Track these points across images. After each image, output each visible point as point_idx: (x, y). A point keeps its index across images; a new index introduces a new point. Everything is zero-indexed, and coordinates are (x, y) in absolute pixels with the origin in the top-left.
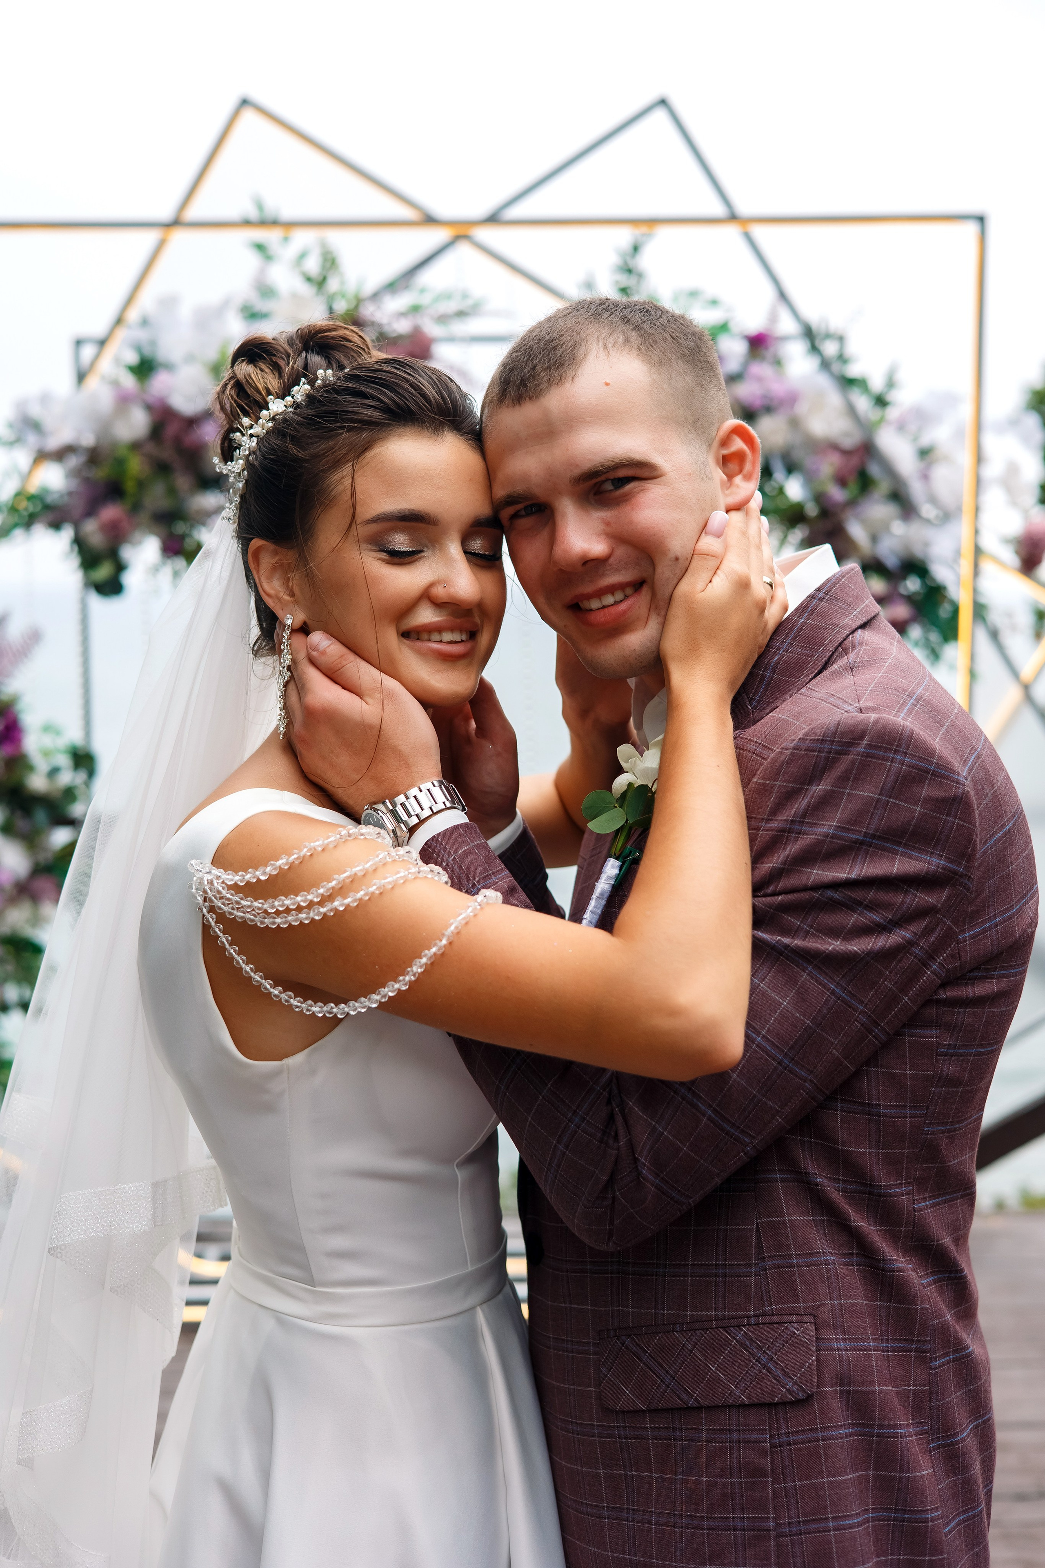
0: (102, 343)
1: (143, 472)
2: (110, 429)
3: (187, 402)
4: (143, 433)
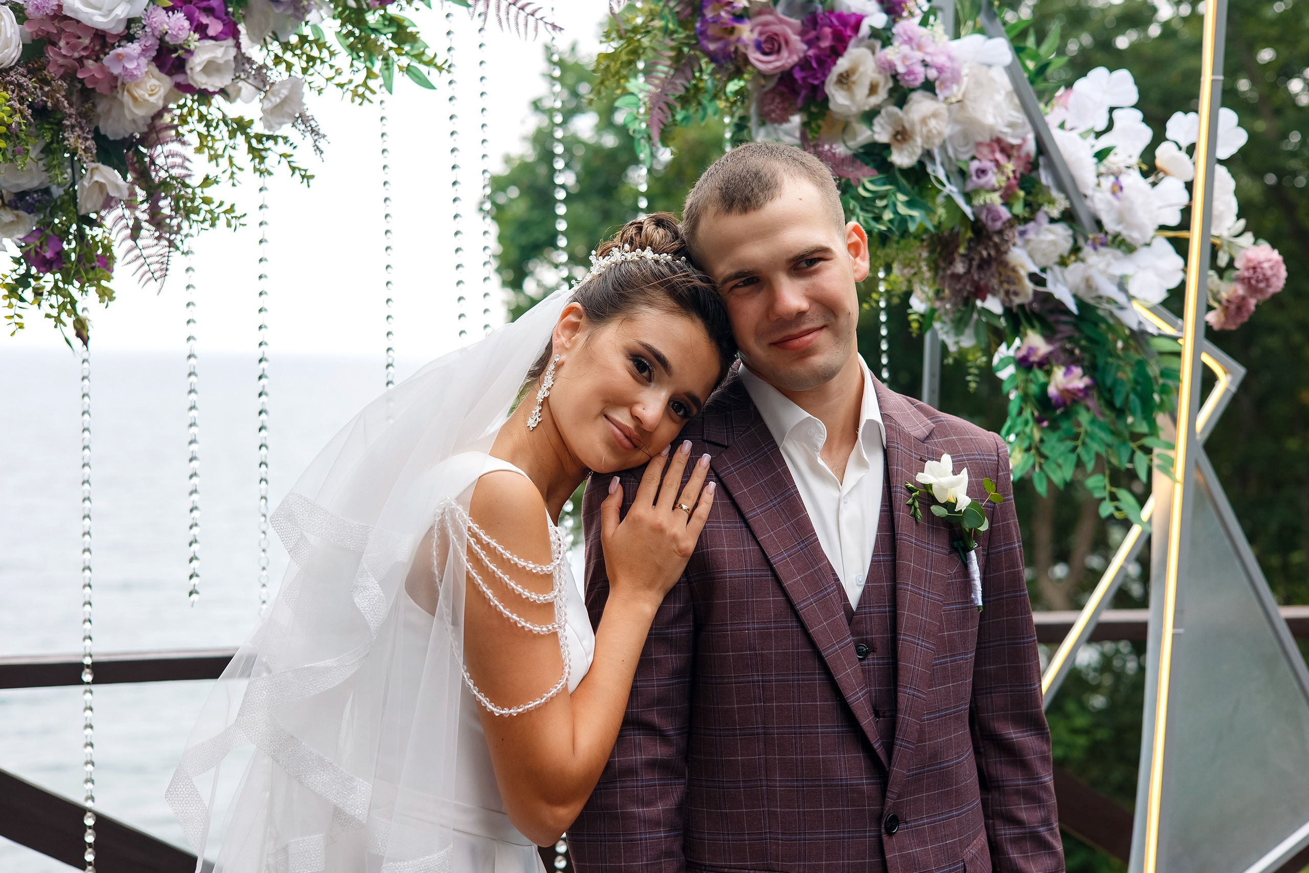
1: (17, 118)
3: (95, 5)
4: (13, 52)
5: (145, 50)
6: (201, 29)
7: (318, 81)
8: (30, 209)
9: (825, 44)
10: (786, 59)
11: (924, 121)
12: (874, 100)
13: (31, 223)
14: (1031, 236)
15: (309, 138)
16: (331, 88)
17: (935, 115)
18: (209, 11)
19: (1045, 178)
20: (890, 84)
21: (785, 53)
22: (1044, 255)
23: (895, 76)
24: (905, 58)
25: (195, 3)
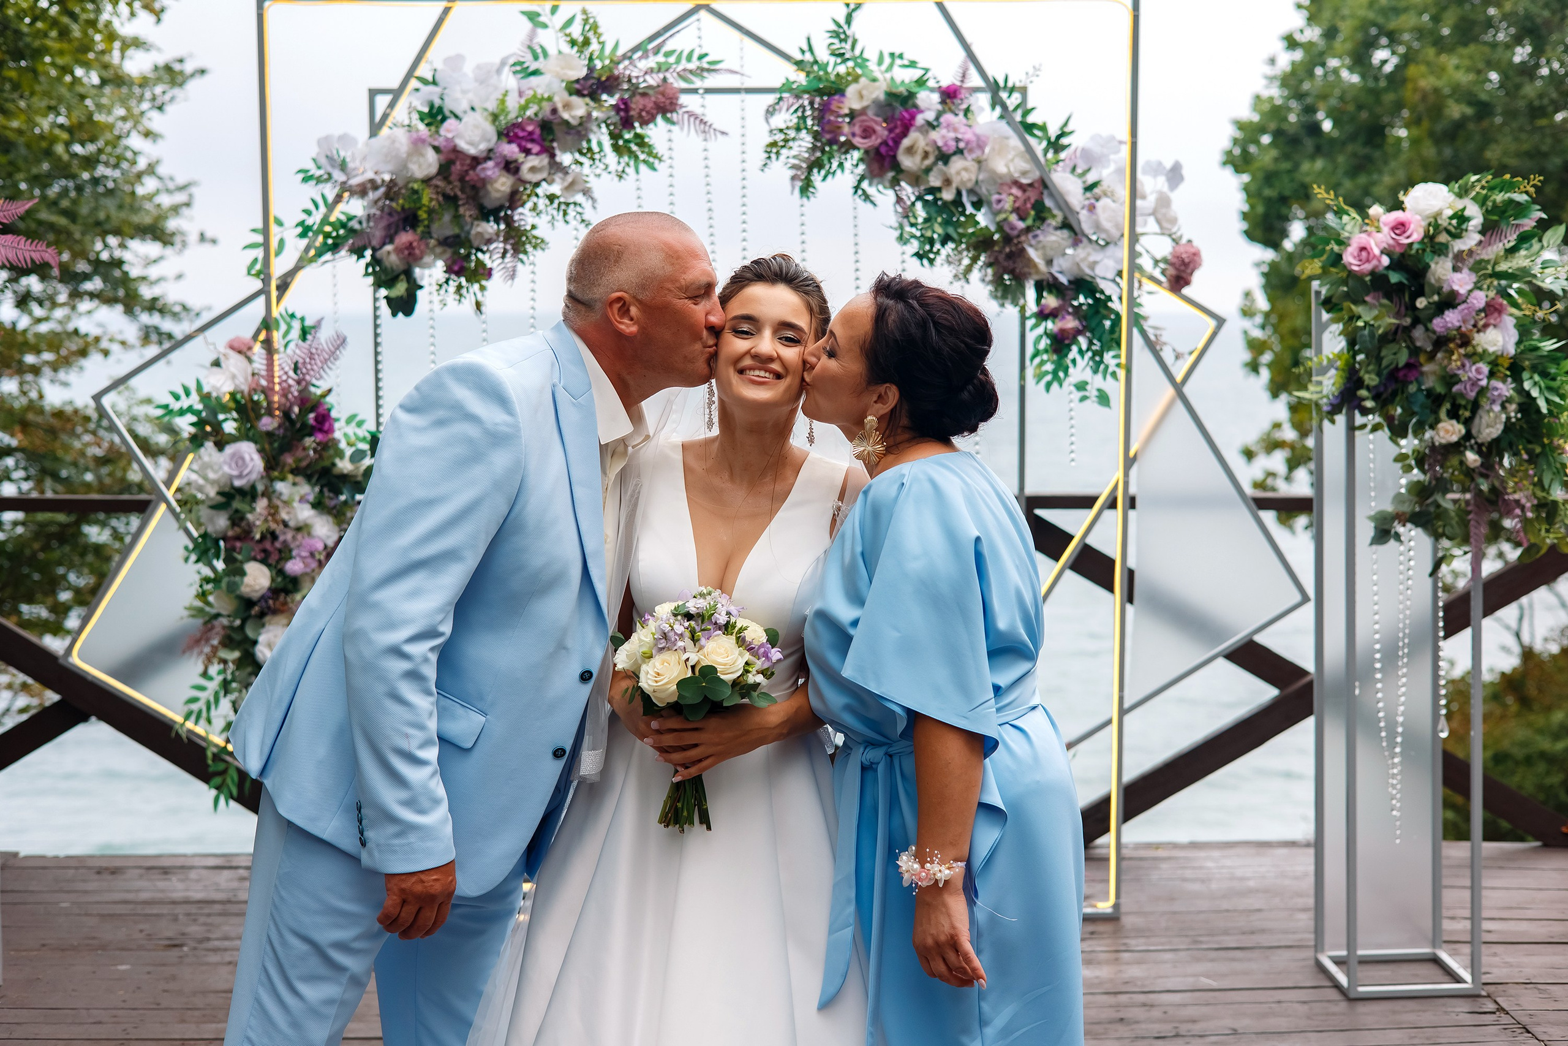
0: (396, 94)
1: (434, 203)
2: (405, 167)
3: (471, 143)
4: (434, 170)
5: (497, 164)
6: (527, 152)
7: (598, 171)
8: (450, 245)
9: (898, 131)
10: (874, 141)
11: (958, 173)
12: (928, 162)
13: (449, 253)
14: (1041, 238)
15: (590, 202)
16: (604, 175)
17: (966, 169)
18: (533, 141)
19: (1048, 203)
20: (937, 153)
21: (874, 137)
22: (1052, 249)
23: (939, 148)
24: (943, 137)
25: (522, 138)
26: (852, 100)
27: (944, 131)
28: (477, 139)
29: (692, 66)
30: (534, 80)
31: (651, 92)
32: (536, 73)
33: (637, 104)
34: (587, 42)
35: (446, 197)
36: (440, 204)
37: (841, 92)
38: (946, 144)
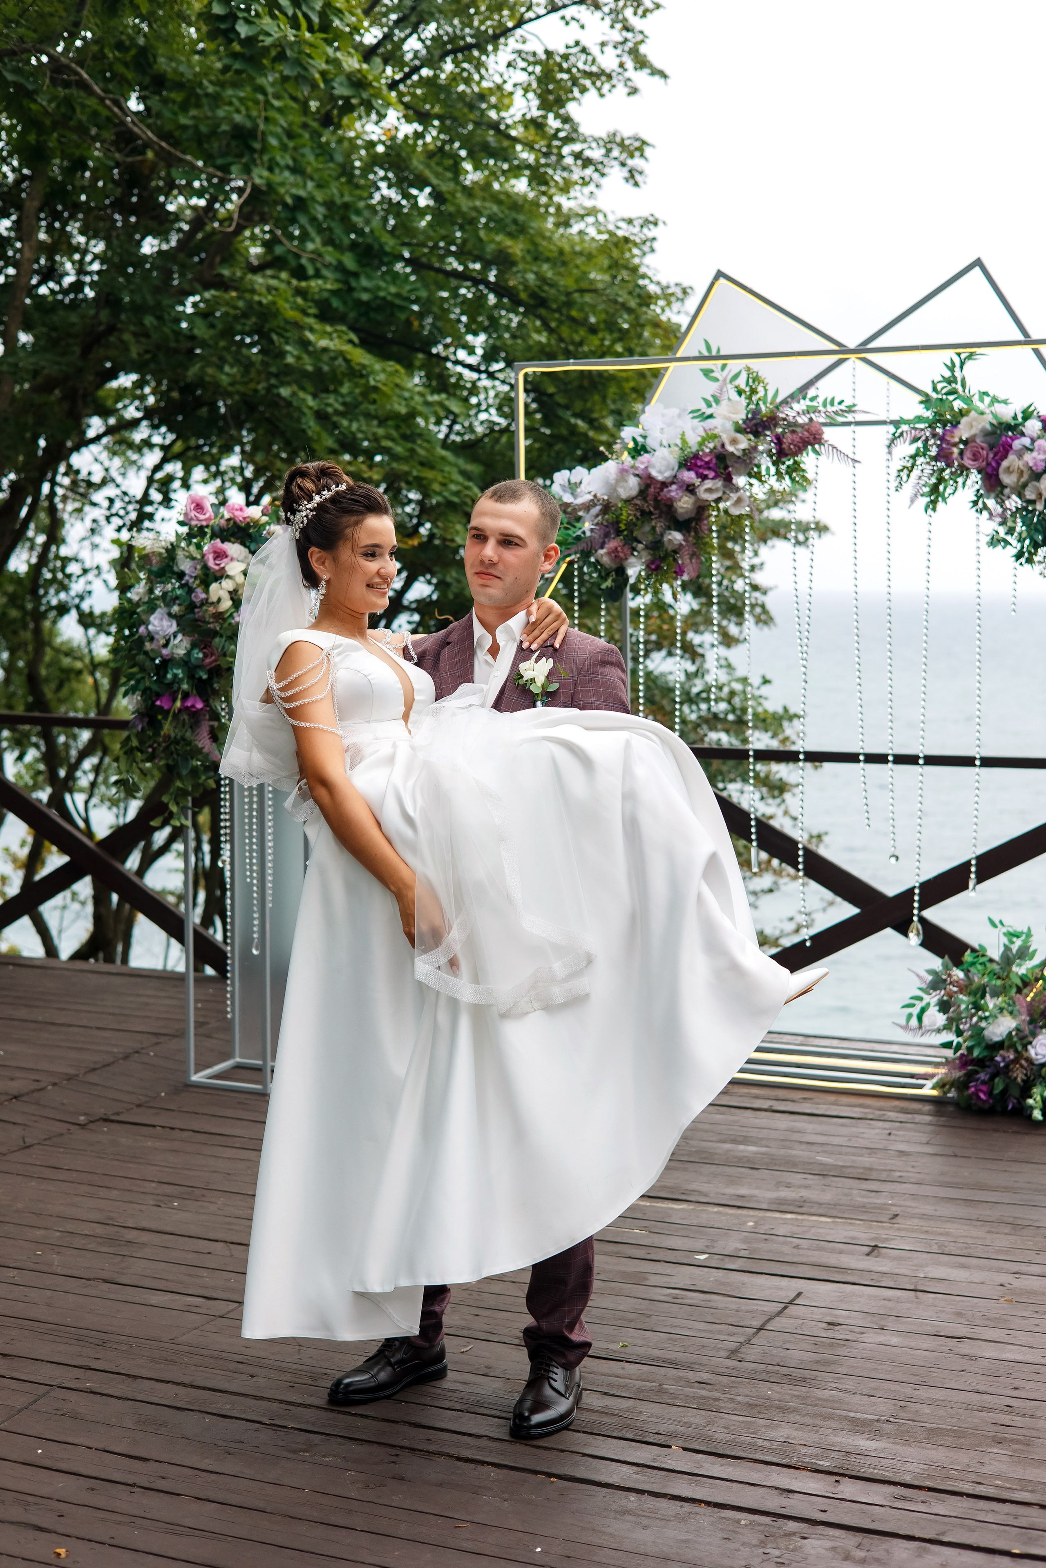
1: (633, 517)
2: (615, 490)
3: (660, 472)
4: (634, 492)
5: (680, 487)
6: (704, 477)
9: (1000, 454)
10: (984, 464)
13: (649, 553)
20: (1030, 472)
21: (980, 460)
23: (1032, 468)
25: (700, 467)
26: (964, 431)
27: (1035, 454)
28: (663, 469)
29: (836, 408)
30: (710, 423)
31: (799, 430)
32: (711, 416)
33: (788, 439)
34: (754, 391)
35: (643, 513)
36: (637, 519)
37: (955, 424)
38: (1035, 464)
